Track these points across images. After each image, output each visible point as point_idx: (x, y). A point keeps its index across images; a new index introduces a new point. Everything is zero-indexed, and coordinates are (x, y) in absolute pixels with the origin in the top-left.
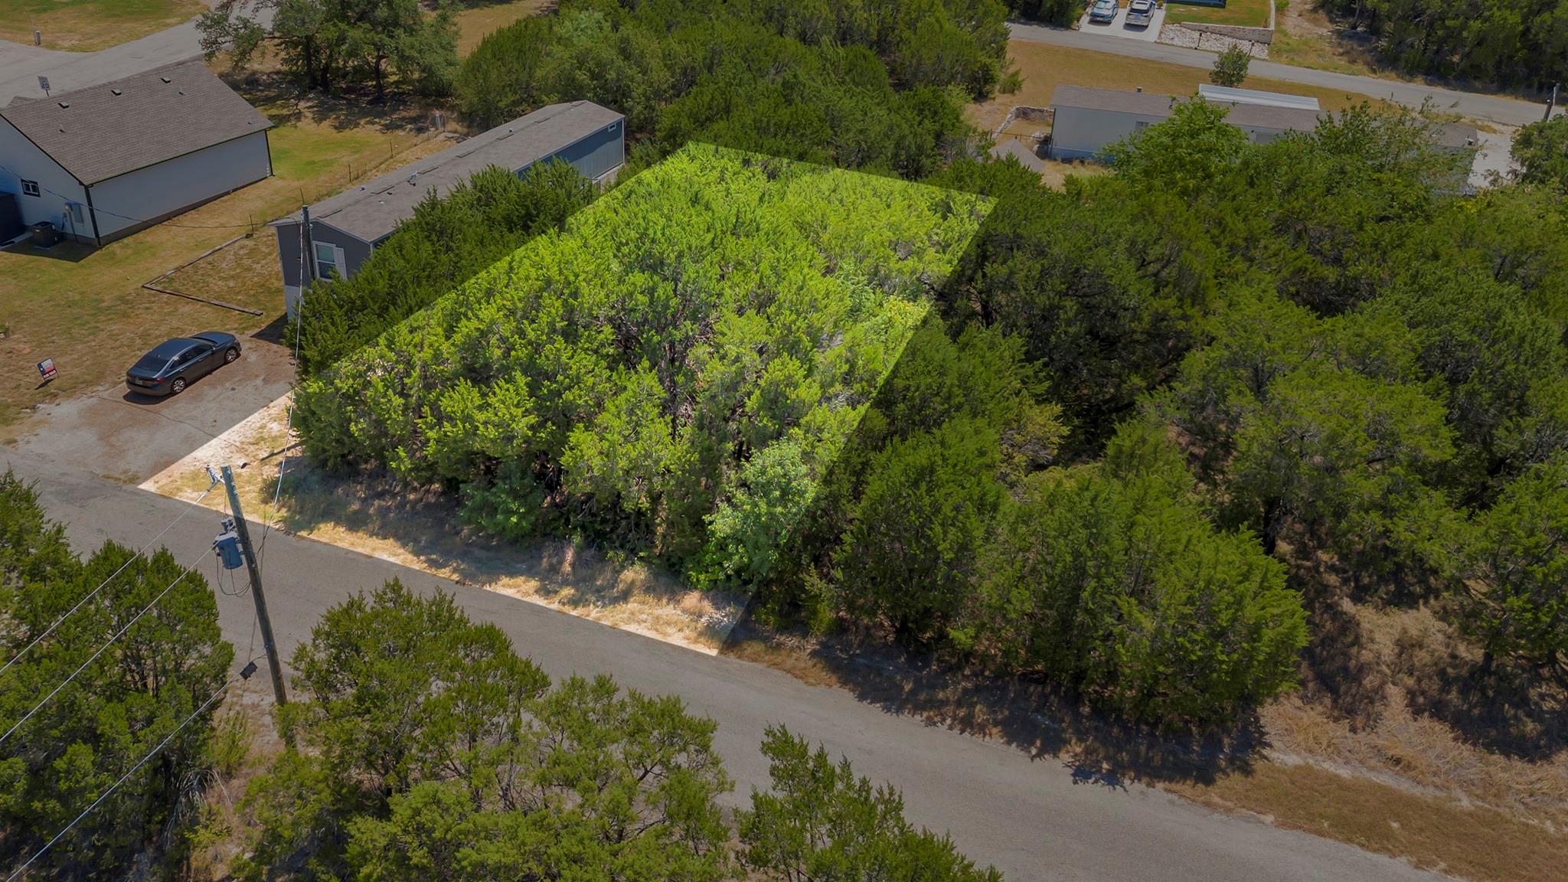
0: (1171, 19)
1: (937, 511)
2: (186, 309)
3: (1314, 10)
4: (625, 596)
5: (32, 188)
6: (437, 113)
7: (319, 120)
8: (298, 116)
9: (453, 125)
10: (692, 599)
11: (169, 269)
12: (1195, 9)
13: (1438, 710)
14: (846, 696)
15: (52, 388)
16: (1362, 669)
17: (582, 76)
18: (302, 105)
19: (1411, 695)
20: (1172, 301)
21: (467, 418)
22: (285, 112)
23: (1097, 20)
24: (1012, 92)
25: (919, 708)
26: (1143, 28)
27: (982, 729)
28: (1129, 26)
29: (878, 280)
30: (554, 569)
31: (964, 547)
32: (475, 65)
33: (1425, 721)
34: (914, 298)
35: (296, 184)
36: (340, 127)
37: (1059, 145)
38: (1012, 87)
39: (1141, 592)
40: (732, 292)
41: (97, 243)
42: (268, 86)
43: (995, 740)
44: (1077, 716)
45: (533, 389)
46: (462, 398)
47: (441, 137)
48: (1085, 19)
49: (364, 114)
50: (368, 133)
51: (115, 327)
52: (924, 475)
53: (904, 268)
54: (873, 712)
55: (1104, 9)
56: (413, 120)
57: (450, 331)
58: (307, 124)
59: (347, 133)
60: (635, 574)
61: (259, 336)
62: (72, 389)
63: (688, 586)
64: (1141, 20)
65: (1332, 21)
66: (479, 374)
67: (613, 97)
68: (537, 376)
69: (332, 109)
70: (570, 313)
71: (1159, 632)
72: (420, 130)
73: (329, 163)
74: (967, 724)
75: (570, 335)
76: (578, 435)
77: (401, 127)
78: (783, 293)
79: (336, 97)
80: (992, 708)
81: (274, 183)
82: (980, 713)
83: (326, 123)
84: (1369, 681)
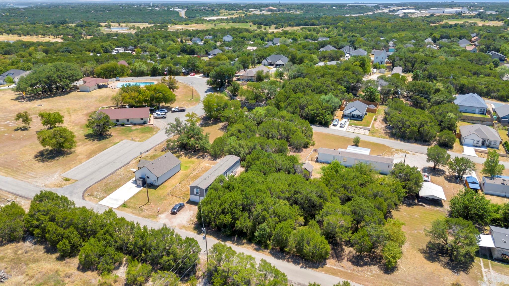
0: (350, 124)
1: (283, 233)
2: (174, 198)
3: (383, 120)
4: (243, 244)
5: (148, 177)
6: (206, 154)
7: (185, 156)
8: (181, 155)
9: (209, 157)
10: (253, 245)
11: (169, 190)
12: (355, 122)
13: (350, 261)
14: (273, 258)
15: (159, 212)
16: (342, 255)
17: (232, 150)
18: (182, 153)
19: (348, 259)
20: (322, 200)
21: (223, 219)
22: (179, 155)
23: (334, 125)
24: (313, 146)
25: (282, 259)
26: (343, 127)
27: (290, 262)
28: (341, 127)
29: (279, 197)
30: (234, 240)
31: (287, 238)
32: (213, 146)
33: (349, 262)
34: (284, 200)
35: (185, 172)
36: (189, 158)
37: (320, 159)
38: (313, 145)
39: (308, 244)
40: (258, 201)
41: (158, 186)
42: (175, 149)
43: (291, 263)
44: (302, 261)
45: (232, 215)
46: (222, 216)
47: (207, 160)
48: (332, 124)
49: (193, 155)
50: (194, 159)
51: (165, 202)
52: (282, 228)
53: (282, 195)
54: (276, 260)
55: (335, 123)
56: (202, 156)
57: (220, 207)
58: (183, 157)
59: (191, 159)
60: (245, 241)
61: (186, 203)
62: (162, 213)
63: (252, 243)
64: (343, 126)
65: (386, 123)
66: (223, 212)
67: (238, 154)
68: (233, 214)
69: (187, 154)
70: (236, 205)
71: (310, 249)
72: (203, 158)
73: (189, 167)
74: (288, 261)
75: (236, 208)
76: (237, 222)
77: (200, 158)
78: (265, 202)
79: (187, 151)
80: (291, 259)
81: (181, 172)
82: (290, 260)
83: (187, 157)
84: (343, 257)
